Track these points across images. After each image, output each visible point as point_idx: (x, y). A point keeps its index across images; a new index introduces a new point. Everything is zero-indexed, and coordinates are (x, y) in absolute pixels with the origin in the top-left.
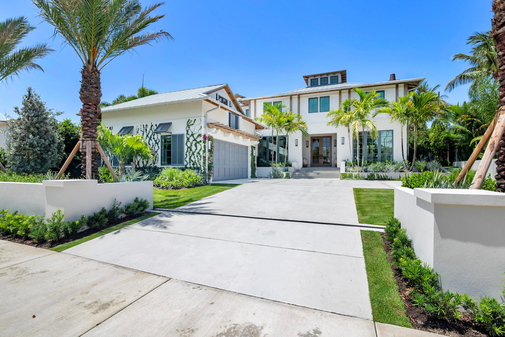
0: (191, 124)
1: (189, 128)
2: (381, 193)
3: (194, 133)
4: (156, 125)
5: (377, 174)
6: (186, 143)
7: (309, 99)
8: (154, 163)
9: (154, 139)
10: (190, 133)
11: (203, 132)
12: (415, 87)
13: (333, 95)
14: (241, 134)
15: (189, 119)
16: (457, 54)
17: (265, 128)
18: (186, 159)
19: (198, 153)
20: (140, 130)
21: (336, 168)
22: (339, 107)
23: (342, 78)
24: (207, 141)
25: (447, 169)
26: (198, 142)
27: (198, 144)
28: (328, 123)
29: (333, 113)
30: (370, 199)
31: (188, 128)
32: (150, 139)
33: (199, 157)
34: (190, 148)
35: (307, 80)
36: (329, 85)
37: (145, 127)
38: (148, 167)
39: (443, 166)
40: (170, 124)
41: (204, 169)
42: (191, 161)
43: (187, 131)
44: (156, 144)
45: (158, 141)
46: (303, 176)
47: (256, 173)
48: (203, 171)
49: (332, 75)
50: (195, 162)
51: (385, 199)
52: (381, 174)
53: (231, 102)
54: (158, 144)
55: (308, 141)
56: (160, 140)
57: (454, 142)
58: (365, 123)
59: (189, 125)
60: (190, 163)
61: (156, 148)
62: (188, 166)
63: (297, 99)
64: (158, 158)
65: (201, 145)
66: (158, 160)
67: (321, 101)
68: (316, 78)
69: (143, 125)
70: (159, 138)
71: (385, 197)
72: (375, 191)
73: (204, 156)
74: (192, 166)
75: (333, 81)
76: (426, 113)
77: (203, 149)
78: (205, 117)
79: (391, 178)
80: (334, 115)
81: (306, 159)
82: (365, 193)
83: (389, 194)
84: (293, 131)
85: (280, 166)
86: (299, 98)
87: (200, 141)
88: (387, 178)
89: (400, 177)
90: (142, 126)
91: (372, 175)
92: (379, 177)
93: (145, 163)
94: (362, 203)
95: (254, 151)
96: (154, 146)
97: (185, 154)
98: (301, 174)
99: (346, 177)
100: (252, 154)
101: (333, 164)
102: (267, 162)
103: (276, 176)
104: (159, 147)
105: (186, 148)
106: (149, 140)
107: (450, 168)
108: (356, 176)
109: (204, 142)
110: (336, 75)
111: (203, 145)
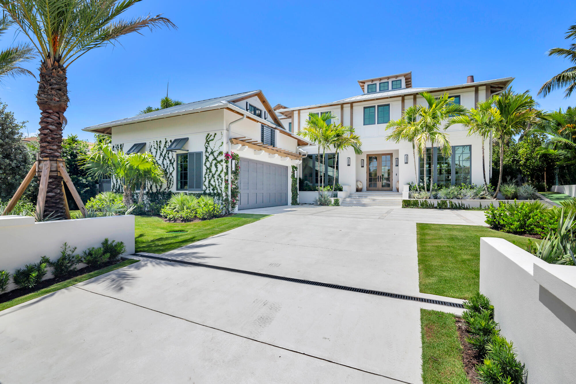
0: (210, 139)
1: (208, 144)
2: (455, 233)
3: (214, 150)
4: (171, 141)
5: (450, 201)
6: (205, 163)
7: (365, 108)
8: (169, 188)
9: (168, 158)
10: (209, 150)
11: (225, 149)
12: (500, 90)
13: (393, 103)
14: (277, 151)
15: (208, 133)
16: (554, 48)
17: (309, 144)
18: (205, 183)
19: (219, 175)
20: (153, 147)
21: (398, 193)
22: (402, 116)
23: (406, 82)
24: (230, 160)
25: (544, 195)
26: (219, 162)
27: (218, 164)
28: (387, 138)
29: (394, 124)
30: (440, 243)
31: (207, 144)
32: (164, 158)
33: (220, 181)
34: (208, 169)
35: (363, 86)
36: (390, 91)
37: (158, 144)
38: (161, 192)
39: (539, 191)
40: (187, 139)
41: (227, 195)
42: (210, 185)
43: (207, 148)
44: (171, 165)
45: (172, 161)
46: (355, 202)
47: (298, 199)
48: (224, 198)
49: (394, 79)
50: (216, 187)
51: (462, 243)
52: (455, 201)
53: (267, 112)
54: (172, 164)
55: (363, 160)
56: (175, 159)
57: (553, 161)
58: (434, 137)
59: (209, 140)
60: (209, 187)
61: (171, 169)
62: (207, 192)
63: (349, 108)
64: (173, 181)
65: (222, 165)
66: (173, 184)
67: (380, 110)
68: (374, 83)
69: (157, 141)
70: (175, 157)
71: (462, 240)
72: (447, 228)
73: (227, 178)
74: (212, 192)
75: (395, 87)
76: (517, 122)
77: (225, 170)
78: (228, 130)
79: (468, 206)
80: (396, 127)
81: (360, 182)
82: (432, 232)
83: (467, 234)
84: (343, 148)
85: (329, 190)
86: (352, 107)
87: (222, 161)
88: (463, 206)
89: (481, 206)
90: (155, 142)
91: (444, 203)
92: (452, 205)
93: (159, 188)
94: (428, 250)
95: (296, 172)
96: (169, 167)
97: (204, 176)
98: (352, 200)
99: (409, 205)
100: (293, 176)
101: (394, 188)
102: (313, 185)
103: (323, 202)
104: (174, 168)
105: (204, 168)
106: (163, 160)
107: (548, 194)
108: (423, 203)
109: (227, 162)
110: (398, 79)
111: (224, 165)
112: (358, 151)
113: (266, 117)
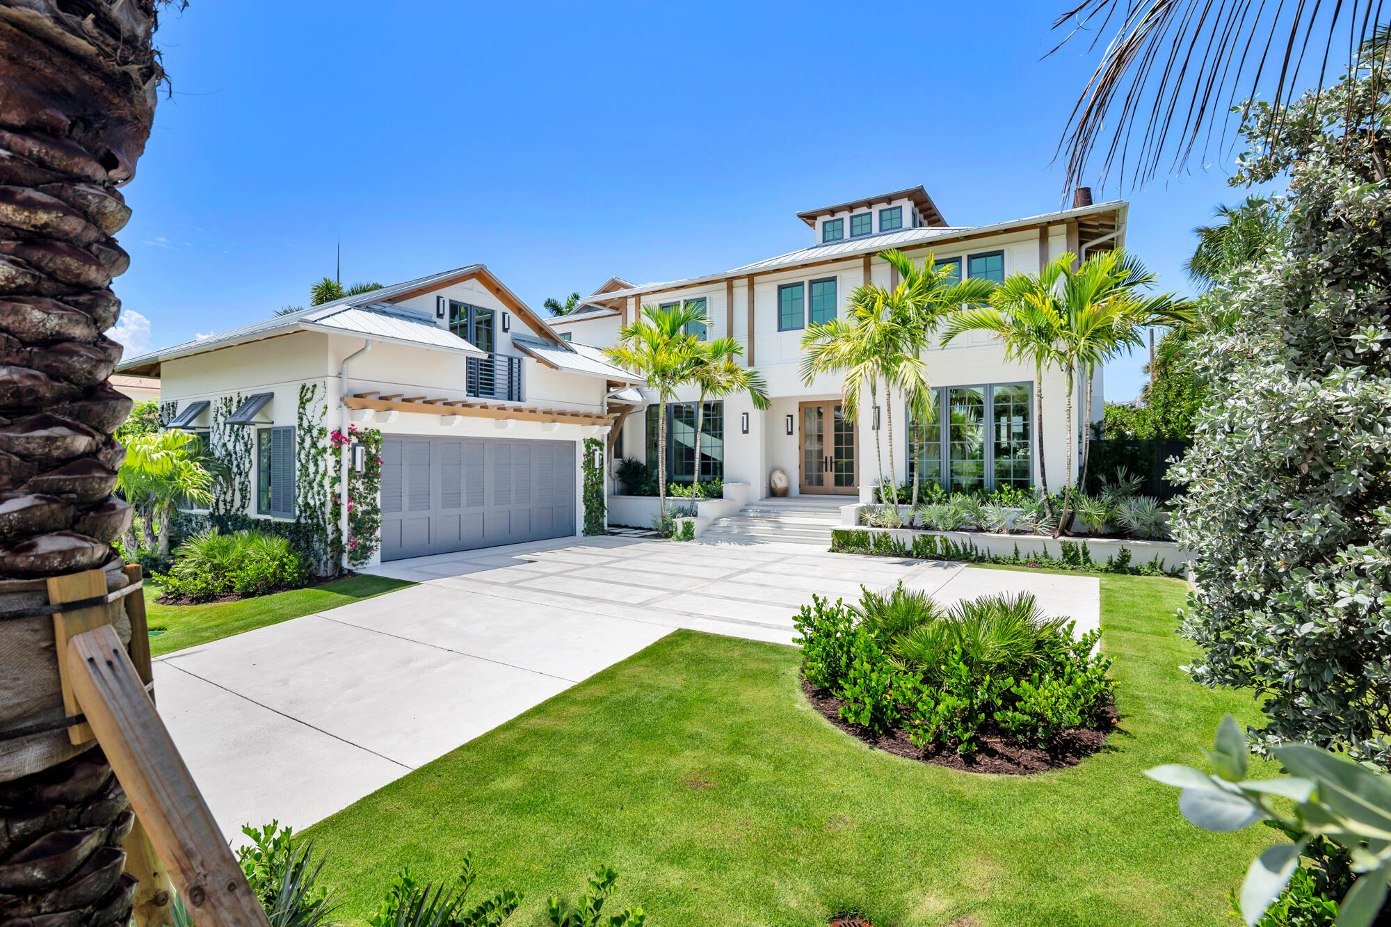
0: (307, 397)
1: (304, 408)
3: (311, 424)
4: (246, 399)
5: (942, 537)
6: (299, 454)
7: (781, 288)
8: (241, 507)
9: (242, 438)
10: (305, 424)
11: (331, 422)
12: (1109, 233)
13: (848, 274)
15: (303, 382)
17: (628, 385)
18: (297, 500)
19: (321, 485)
20: (220, 411)
26: (320, 452)
27: (319, 458)
31: (301, 410)
32: (236, 437)
33: (322, 496)
34: (305, 468)
37: (228, 404)
38: (232, 516)
40: (271, 395)
41: (337, 531)
42: (306, 505)
43: (301, 419)
44: (245, 454)
45: (247, 446)
46: (735, 531)
47: (605, 520)
48: (331, 537)
49: (884, 206)
50: (314, 511)
52: (959, 539)
54: (249, 452)
55: (791, 416)
56: (253, 442)
59: (304, 400)
60: (304, 511)
61: (248, 463)
62: (301, 520)
63: (746, 288)
64: (250, 492)
65: (325, 460)
66: (250, 499)
67: (813, 293)
68: (838, 216)
69: (226, 399)
70: (254, 436)
73: (337, 491)
74: (308, 521)
75: (886, 225)
77: (331, 473)
78: (339, 375)
79: (986, 552)
80: (829, 339)
81: (783, 472)
86: (751, 286)
87: (324, 450)
88: (974, 553)
89: (1017, 552)
90: (224, 401)
91: (929, 541)
92: (948, 548)
95: (599, 453)
96: (243, 459)
97: (296, 483)
98: (734, 524)
99: (848, 544)
100: (589, 464)
104: (252, 461)
105: (298, 465)
106: (233, 442)
108: (880, 540)
109: (337, 451)
110: (895, 204)
111: (331, 460)
112: (761, 401)
113: (506, 327)
